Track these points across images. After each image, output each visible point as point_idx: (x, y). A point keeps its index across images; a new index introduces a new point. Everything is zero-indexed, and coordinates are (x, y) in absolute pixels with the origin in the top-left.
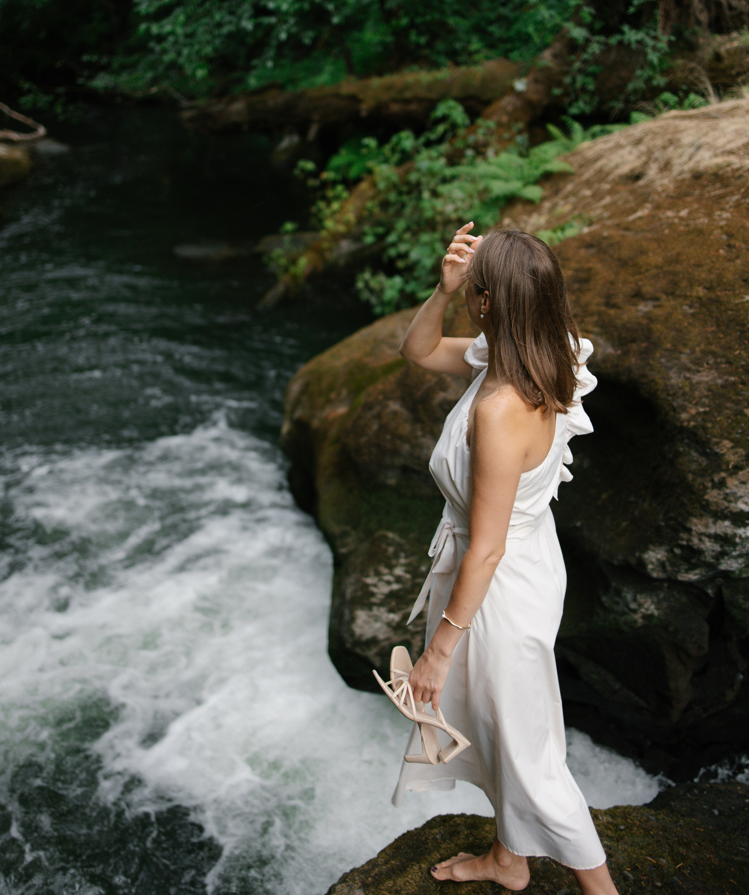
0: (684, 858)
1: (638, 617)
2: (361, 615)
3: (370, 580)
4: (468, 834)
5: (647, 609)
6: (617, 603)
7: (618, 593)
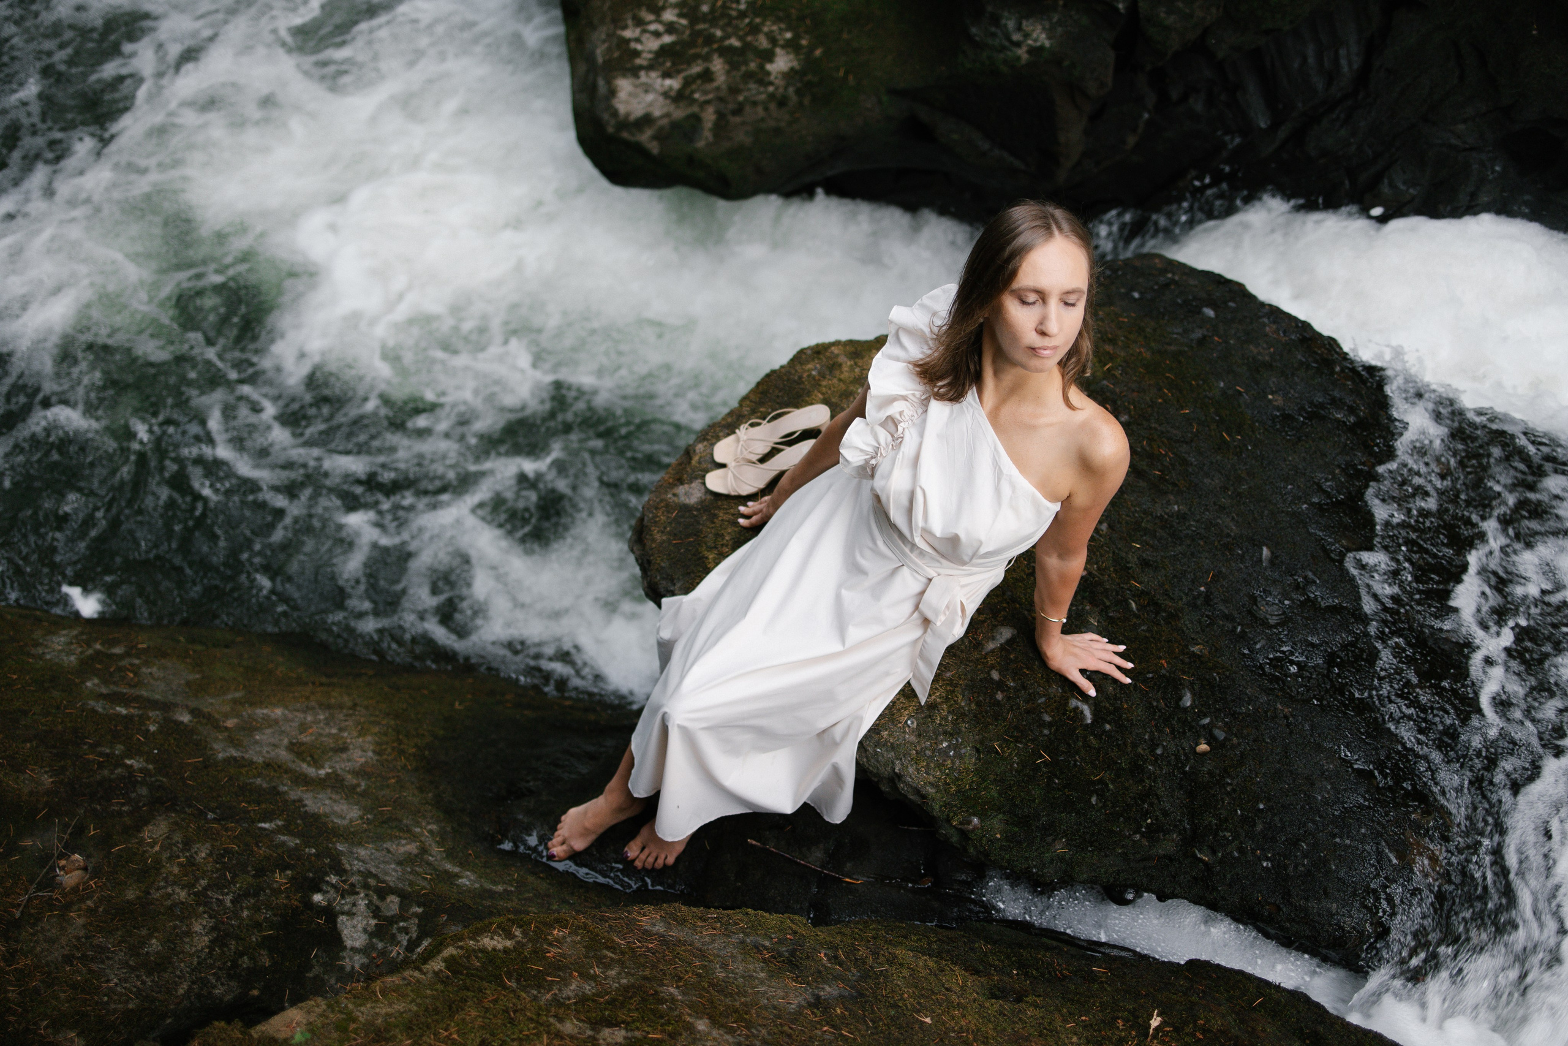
0: (1112, 357)
1: (1022, 52)
2: (624, 86)
3: (628, 34)
4: (851, 366)
5: (1036, 40)
6: (993, 35)
7: (996, 20)
